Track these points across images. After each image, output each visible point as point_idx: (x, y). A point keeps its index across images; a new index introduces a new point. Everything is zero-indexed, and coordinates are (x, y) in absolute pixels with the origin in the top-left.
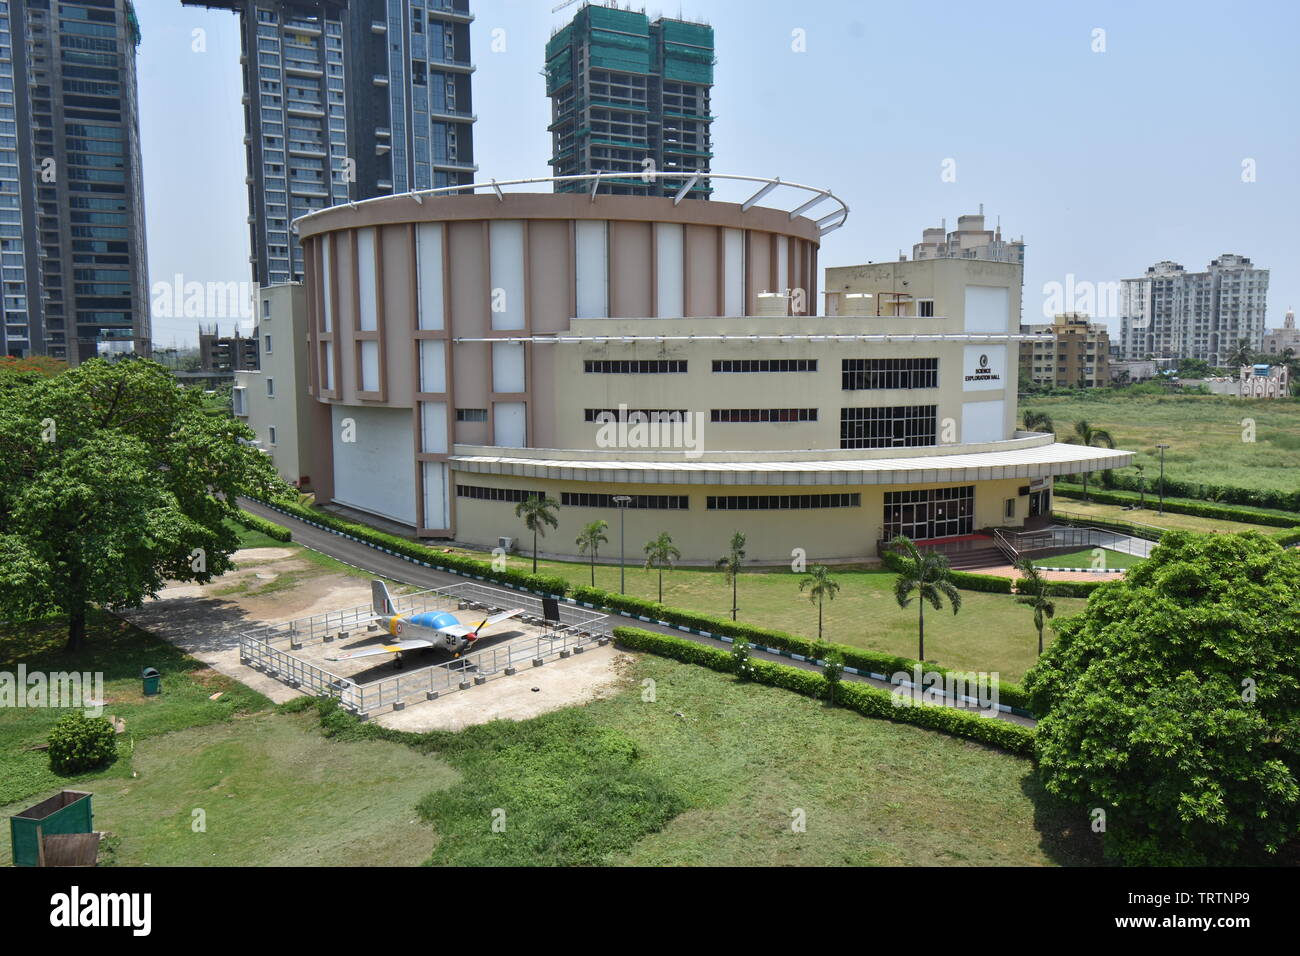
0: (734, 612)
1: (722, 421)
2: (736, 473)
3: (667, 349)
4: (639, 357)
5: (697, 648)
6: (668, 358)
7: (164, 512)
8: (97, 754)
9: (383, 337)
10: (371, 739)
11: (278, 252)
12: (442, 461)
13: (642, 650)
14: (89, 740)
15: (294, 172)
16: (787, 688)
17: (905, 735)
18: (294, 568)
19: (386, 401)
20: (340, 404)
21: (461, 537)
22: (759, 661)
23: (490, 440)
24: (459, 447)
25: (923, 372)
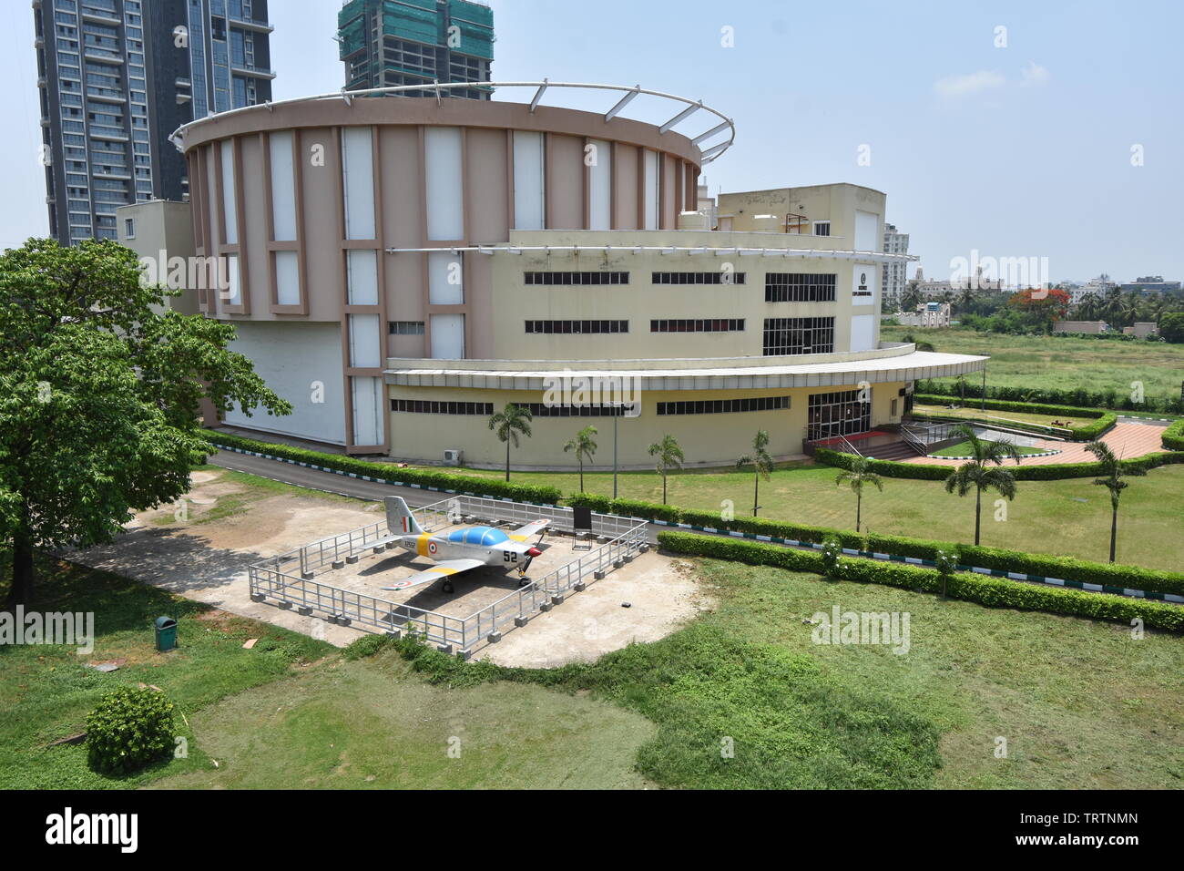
0: (755, 510)
1: (661, 331)
2: (694, 378)
3: (609, 262)
4: (582, 269)
5: (768, 549)
6: (610, 270)
7: (151, 425)
8: (160, 742)
9: (302, 248)
10: (491, 681)
11: (78, 193)
12: (374, 375)
13: (697, 555)
14: (149, 725)
15: (92, 116)
16: (890, 585)
17: (1050, 624)
18: (229, 492)
19: (307, 315)
20: (248, 319)
21: (396, 452)
22: (847, 559)
23: (426, 352)
24: (393, 361)
25: (821, 287)
